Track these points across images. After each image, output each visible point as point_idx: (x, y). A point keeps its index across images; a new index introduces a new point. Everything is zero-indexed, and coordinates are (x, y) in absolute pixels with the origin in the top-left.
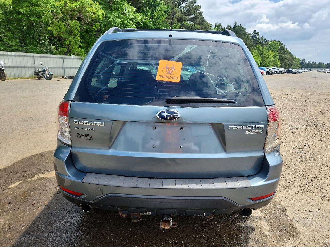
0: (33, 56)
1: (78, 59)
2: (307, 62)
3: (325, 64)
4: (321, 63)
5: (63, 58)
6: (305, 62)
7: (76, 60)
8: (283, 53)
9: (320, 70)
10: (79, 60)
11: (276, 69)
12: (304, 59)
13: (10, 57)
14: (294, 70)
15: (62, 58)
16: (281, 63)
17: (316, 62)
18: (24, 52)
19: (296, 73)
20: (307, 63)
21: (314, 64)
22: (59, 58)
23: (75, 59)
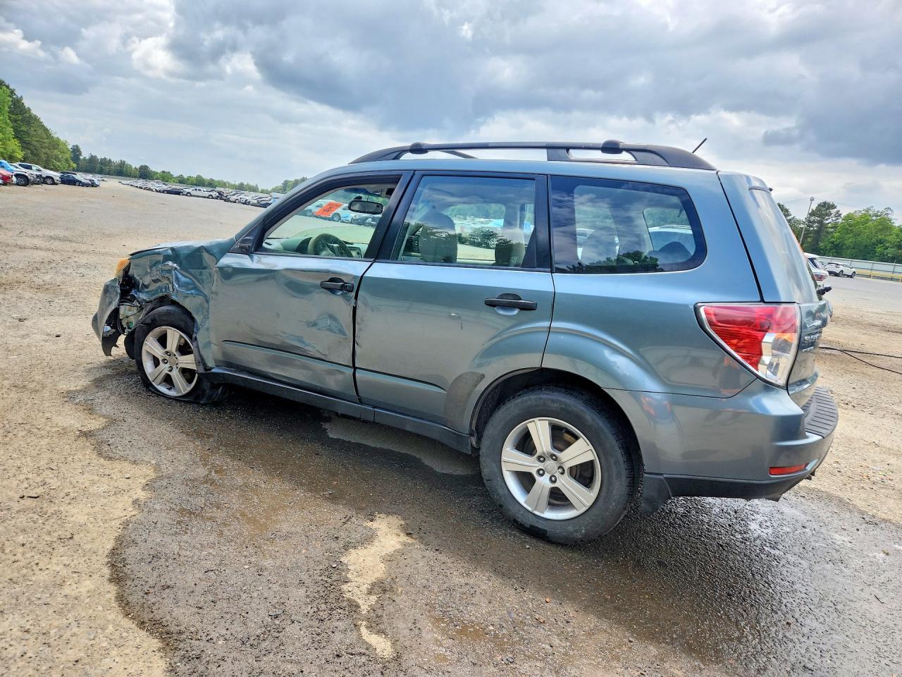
2: (85, 155)
3: (133, 167)
4: (123, 164)
6: (80, 154)
8: (22, 121)
9: (128, 182)
11: (33, 168)
12: (77, 146)
14: (79, 176)
16: (23, 148)
17: (110, 160)
19: (87, 185)
20: (87, 158)
21: (106, 162)
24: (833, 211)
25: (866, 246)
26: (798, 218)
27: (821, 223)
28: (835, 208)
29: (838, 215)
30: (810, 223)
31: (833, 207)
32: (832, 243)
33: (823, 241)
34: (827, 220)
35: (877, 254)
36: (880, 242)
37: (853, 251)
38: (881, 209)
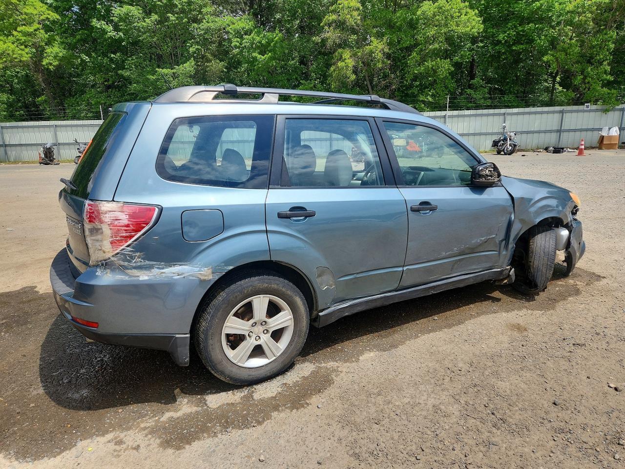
0: (504, 114)
1: (596, 111)
5: (562, 112)
7: (592, 114)
10: (600, 113)
13: (467, 119)
15: (559, 113)
18: (495, 107)
22: (553, 112)
23: (590, 111)
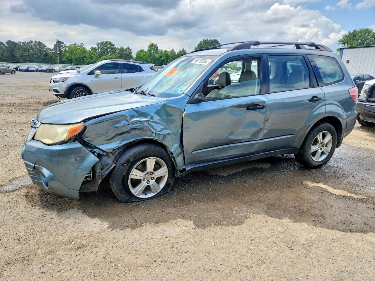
24: (63, 45)
25: (80, 59)
26: (50, 48)
27: (60, 50)
28: (63, 43)
29: (66, 47)
30: (55, 50)
31: (62, 43)
32: (67, 58)
33: (63, 58)
34: (62, 48)
35: (85, 62)
36: (84, 57)
37: (77, 61)
38: (80, 44)
